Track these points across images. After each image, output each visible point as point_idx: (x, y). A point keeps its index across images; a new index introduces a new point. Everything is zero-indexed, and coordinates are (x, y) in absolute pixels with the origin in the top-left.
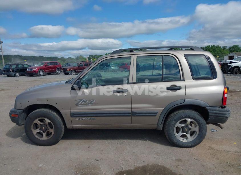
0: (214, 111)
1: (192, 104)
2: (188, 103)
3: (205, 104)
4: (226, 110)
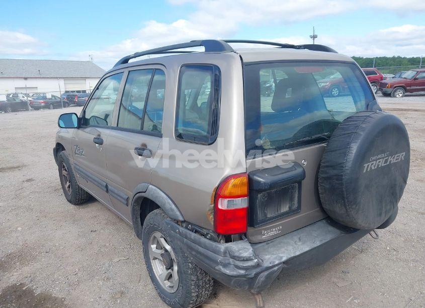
0: (185, 240)
2: (150, 197)
3: (172, 210)
4: (222, 250)
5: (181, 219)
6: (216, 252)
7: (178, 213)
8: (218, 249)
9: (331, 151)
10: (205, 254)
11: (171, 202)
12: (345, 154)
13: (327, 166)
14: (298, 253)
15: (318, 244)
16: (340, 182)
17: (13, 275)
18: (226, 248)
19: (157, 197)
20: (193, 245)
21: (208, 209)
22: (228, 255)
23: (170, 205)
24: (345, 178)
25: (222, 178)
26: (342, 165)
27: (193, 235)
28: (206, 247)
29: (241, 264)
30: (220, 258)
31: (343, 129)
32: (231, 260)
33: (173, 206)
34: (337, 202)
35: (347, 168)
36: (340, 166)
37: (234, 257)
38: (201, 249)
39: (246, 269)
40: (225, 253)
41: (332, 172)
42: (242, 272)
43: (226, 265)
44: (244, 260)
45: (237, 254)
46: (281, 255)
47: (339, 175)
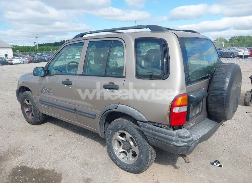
0: (151, 131)
1: (124, 112)
2: (120, 111)
3: (140, 116)
4: (175, 134)
5: (146, 120)
6: (171, 135)
7: (144, 117)
8: (172, 133)
9: (216, 82)
10: (165, 137)
11: (138, 112)
12: (224, 83)
13: (214, 90)
14: (205, 133)
15: (211, 128)
16: (222, 97)
17: (13, 162)
18: (177, 133)
19: (126, 110)
20: (157, 133)
21: (166, 114)
22: (177, 136)
23: (138, 113)
24: (225, 94)
25: (175, 96)
26: (223, 88)
27: (157, 128)
28: (165, 133)
29: (185, 140)
30: (174, 138)
31: (219, 71)
32: (179, 139)
33: (140, 114)
34: (219, 107)
35: (225, 90)
36: (222, 89)
37: (181, 137)
38: (162, 135)
39: (187, 142)
40: (176, 135)
41: (217, 92)
42: (186, 144)
43: (177, 141)
44: (186, 138)
45: (183, 135)
46: (199, 135)
47: (222, 94)
